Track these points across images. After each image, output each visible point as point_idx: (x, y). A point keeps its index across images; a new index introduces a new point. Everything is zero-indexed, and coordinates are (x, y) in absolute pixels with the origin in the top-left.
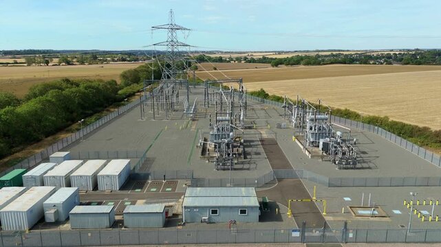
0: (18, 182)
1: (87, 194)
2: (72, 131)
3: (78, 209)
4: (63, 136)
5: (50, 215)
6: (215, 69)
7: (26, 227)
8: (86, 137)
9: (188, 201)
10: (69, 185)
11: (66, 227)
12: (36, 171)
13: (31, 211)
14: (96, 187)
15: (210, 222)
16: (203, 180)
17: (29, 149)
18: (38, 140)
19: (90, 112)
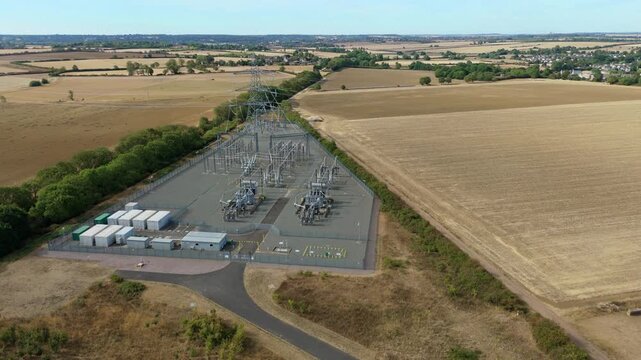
0: (105, 222)
1: (141, 231)
2: (147, 183)
3: (131, 238)
4: (140, 186)
5: (118, 240)
6: (344, 88)
7: (107, 245)
8: (154, 189)
9: (185, 239)
10: (132, 225)
11: (125, 246)
12: (114, 216)
13: (109, 237)
14: (146, 228)
15: (194, 249)
16: (210, 226)
17: (115, 197)
18: (122, 190)
19: (167, 163)
